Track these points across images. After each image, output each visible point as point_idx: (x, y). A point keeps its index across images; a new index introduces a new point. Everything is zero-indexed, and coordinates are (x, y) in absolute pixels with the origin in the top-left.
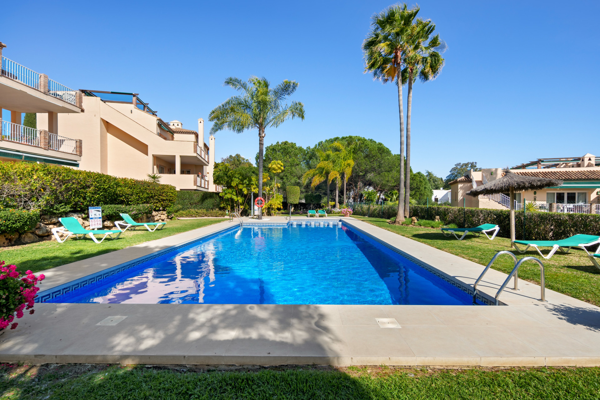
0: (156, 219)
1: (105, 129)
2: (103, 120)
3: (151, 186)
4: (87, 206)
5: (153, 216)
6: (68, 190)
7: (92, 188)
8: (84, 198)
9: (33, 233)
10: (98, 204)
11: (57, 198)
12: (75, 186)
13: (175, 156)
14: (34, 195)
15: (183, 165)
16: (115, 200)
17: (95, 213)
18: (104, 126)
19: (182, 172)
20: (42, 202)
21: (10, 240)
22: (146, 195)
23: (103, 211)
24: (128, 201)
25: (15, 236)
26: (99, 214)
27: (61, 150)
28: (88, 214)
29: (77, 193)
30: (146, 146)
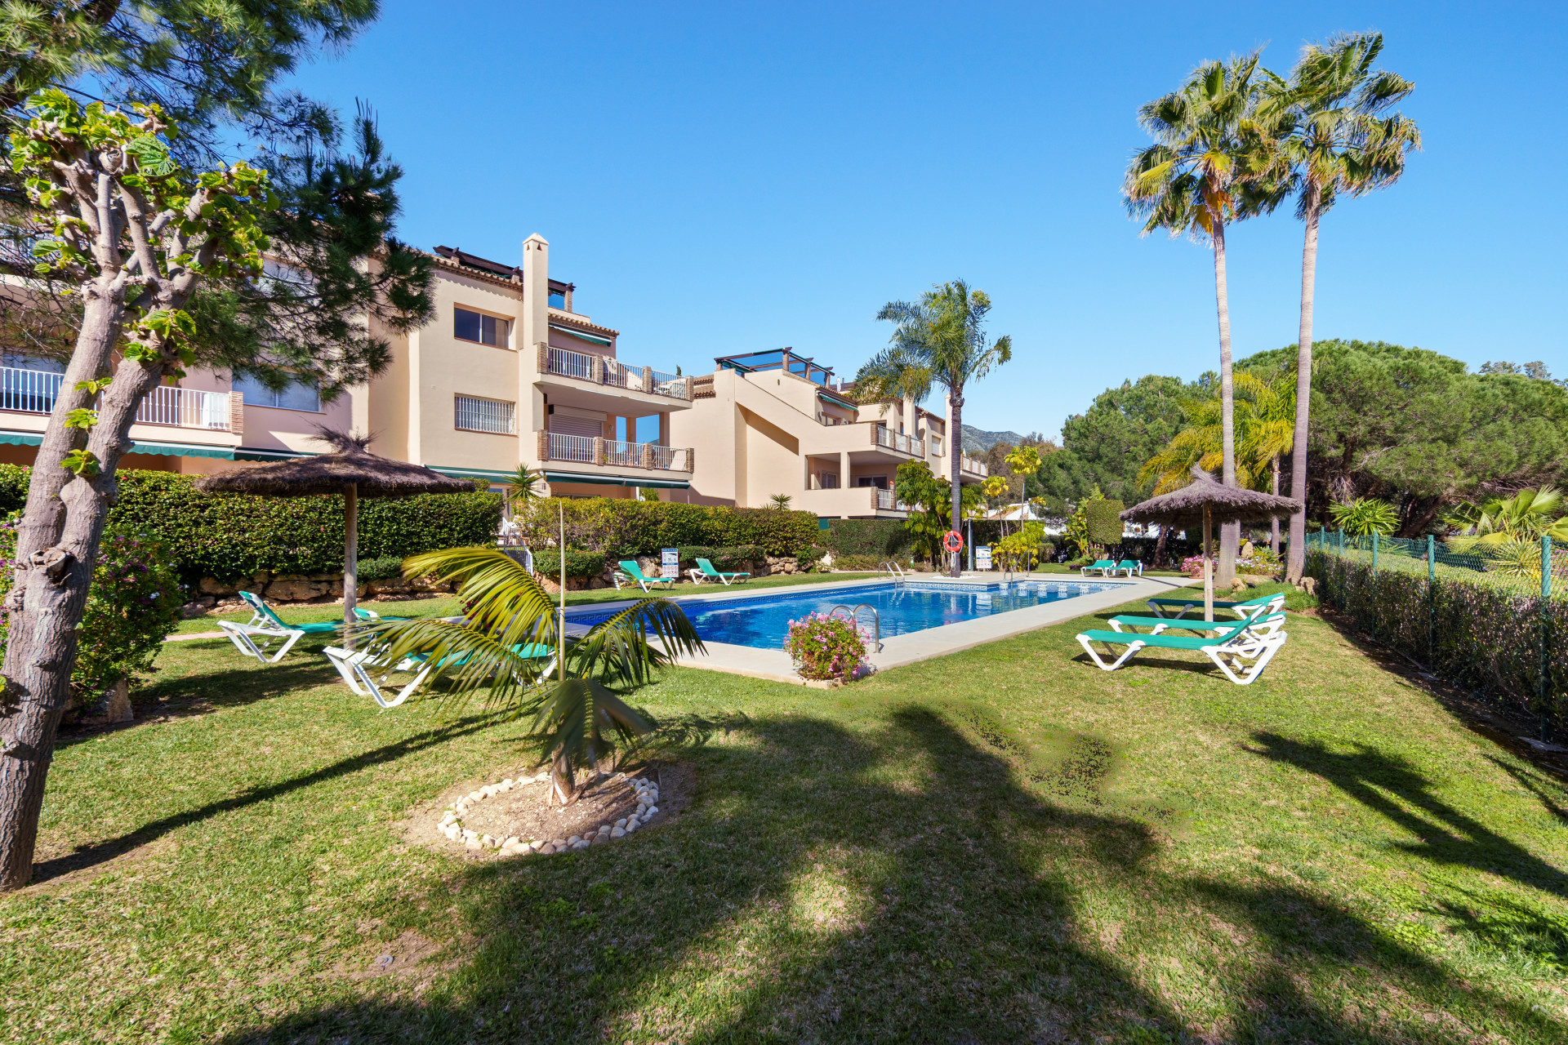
0: (773, 569)
1: (743, 420)
2: (738, 405)
3: (762, 517)
4: (660, 548)
5: (769, 565)
6: (633, 527)
7: (664, 524)
8: (655, 537)
9: (601, 578)
10: (674, 545)
11: (622, 538)
12: (641, 522)
13: (839, 454)
14: (599, 534)
15: (855, 467)
16: (702, 539)
17: (670, 557)
18: (741, 416)
19: (852, 485)
20: (607, 543)
21: (580, 584)
22: (750, 531)
23: (680, 556)
24: (721, 541)
25: (584, 580)
26: (675, 559)
27: (672, 467)
28: (660, 558)
29: (645, 531)
30: (796, 441)
